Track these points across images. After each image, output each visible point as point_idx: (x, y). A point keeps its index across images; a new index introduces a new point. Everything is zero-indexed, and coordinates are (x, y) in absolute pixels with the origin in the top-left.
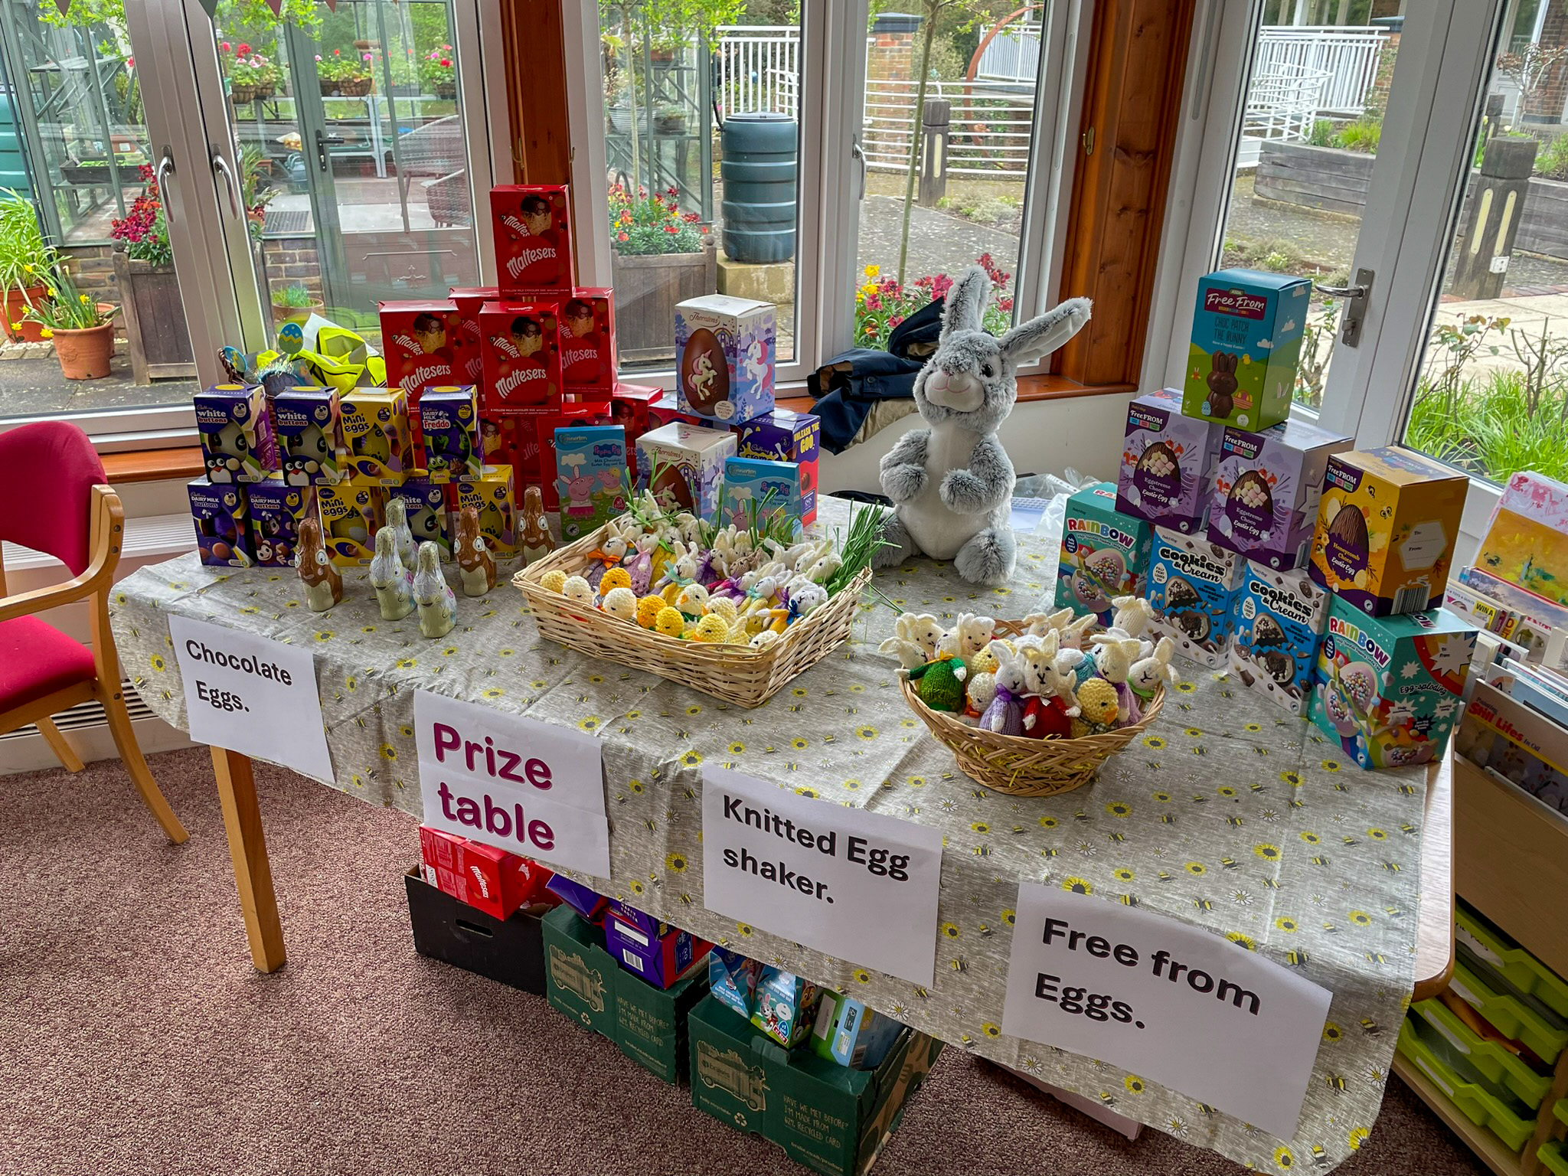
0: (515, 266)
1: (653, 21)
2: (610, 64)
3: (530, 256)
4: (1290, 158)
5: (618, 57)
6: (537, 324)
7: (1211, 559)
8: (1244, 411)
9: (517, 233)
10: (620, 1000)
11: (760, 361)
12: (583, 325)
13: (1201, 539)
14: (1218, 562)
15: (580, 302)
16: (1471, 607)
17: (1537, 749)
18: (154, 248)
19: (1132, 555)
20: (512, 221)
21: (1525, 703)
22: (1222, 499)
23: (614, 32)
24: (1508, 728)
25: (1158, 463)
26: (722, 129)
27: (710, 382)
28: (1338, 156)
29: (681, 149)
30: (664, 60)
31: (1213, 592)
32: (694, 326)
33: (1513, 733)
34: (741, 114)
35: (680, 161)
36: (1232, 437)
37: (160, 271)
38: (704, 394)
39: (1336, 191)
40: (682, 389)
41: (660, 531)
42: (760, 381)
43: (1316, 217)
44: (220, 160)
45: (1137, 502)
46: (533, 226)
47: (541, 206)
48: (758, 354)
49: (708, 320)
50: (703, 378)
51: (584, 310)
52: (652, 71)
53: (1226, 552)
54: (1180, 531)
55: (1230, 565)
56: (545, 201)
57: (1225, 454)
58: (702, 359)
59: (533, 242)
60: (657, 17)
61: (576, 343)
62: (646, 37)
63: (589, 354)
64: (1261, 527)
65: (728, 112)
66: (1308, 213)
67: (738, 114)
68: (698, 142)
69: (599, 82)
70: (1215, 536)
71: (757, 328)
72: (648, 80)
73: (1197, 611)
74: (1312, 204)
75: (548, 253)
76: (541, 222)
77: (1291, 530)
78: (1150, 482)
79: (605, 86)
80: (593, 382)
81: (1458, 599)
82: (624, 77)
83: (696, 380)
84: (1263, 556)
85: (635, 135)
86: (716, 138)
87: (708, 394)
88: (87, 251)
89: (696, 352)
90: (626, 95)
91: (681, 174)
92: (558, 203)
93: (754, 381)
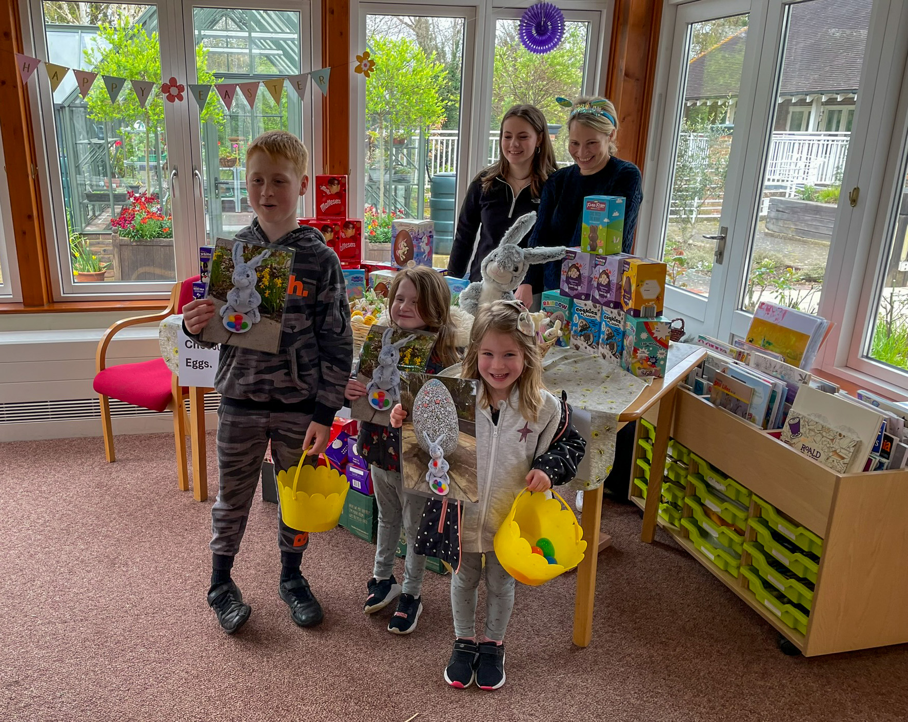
0: (324, 207)
1: (395, 123)
2: (371, 146)
3: (330, 203)
4: (787, 208)
5: (376, 143)
6: (332, 228)
7: (593, 310)
8: (601, 247)
9: (326, 193)
10: (350, 505)
11: (427, 244)
12: (350, 232)
13: (590, 303)
14: (595, 310)
15: (350, 222)
16: (728, 351)
17: (734, 393)
18: (133, 232)
19: (567, 313)
20: (323, 188)
21: (732, 376)
22: (595, 284)
23: (375, 130)
24: (726, 388)
25: (574, 273)
26: (431, 181)
27: (406, 253)
28: (817, 206)
29: (408, 191)
30: (399, 143)
31: (593, 323)
32: (400, 229)
33: (727, 389)
34: (443, 173)
35: (407, 198)
36: (598, 258)
37: (134, 244)
38: (402, 258)
39: (816, 227)
40: (393, 257)
41: (376, 304)
42: (426, 253)
43: (805, 242)
44: (197, 172)
45: (567, 290)
46: (332, 190)
47: (336, 182)
48: (426, 241)
49: (405, 226)
50: (403, 251)
51: (351, 226)
52: (394, 149)
53: (598, 305)
54: (582, 299)
55: (599, 311)
56: (338, 180)
57: (596, 265)
58: (403, 243)
59: (332, 197)
60: (397, 120)
61: (347, 240)
62: (391, 131)
63: (352, 245)
64: (607, 292)
65: (435, 172)
66: (799, 240)
67: (441, 173)
68: (417, 187)
69: (364, 155)
70: (595, 301)
71: (425, 230)
72: (391, 154)
73: (589, 332)
74: (801, 235)
75: (337, 201)
76: (335, 189)
77: (616, 291)
78: (571, 281)
79: (367, 157)
80: (353, 257)
81: (724, 349)
82: (379, 153)
83: (400, 252)
84: (607, 304)
85: (382, 182)
86: (428, 186)
87: (404, 257)
88: (94, 236)
89: (400, 240)
90: (379, 161)
91: (407, 204)
92: (343, 181)
93: (424, 252)
